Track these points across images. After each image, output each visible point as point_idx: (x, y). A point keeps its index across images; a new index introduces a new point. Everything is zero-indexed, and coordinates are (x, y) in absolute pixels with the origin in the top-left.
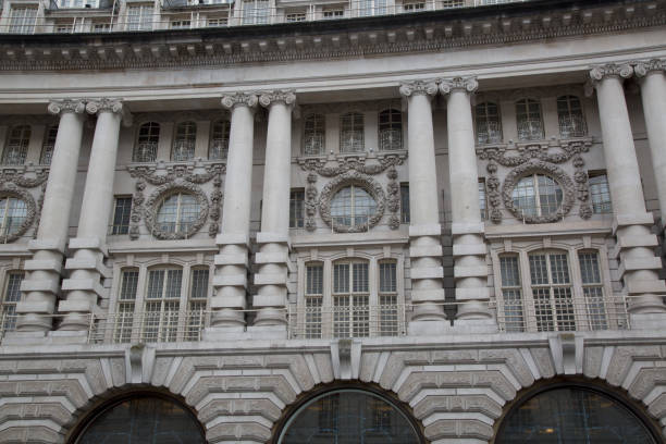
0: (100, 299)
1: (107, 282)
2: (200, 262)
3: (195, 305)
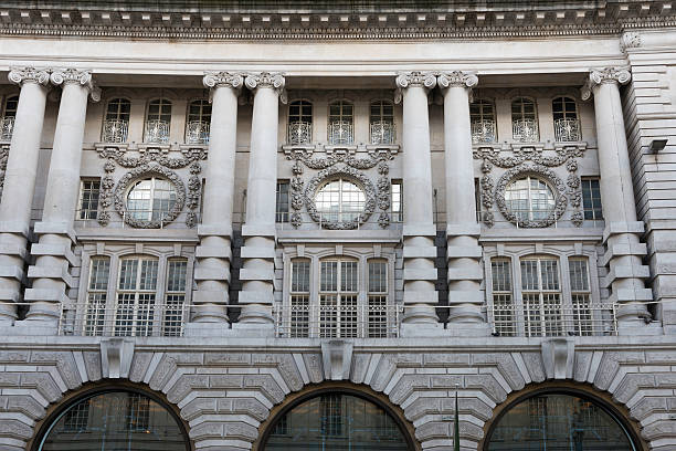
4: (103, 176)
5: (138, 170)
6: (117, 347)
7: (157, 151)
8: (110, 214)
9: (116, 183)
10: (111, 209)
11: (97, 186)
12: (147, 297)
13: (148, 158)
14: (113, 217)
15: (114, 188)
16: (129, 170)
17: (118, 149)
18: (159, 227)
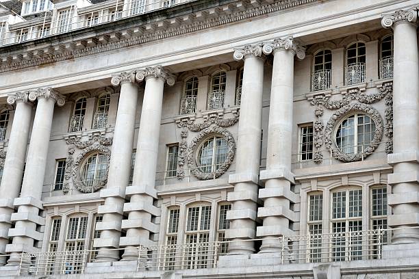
0: (291, 222)
1: (296, 207)
2: (377, 181)
3: (376, 224)
4: (314, 120)
5: (342, 110)
6: (325, 271)
7: (356, 91)
8: (323, 153)
9: (325, 125)
10: (323, 148)
11: (311, 130)
12: (356, 223)
13: (349, 99)
14: (325, 155)
15: (324, 130)
16: (334, 112)
17: (323, 95)
18: (361, 160)
